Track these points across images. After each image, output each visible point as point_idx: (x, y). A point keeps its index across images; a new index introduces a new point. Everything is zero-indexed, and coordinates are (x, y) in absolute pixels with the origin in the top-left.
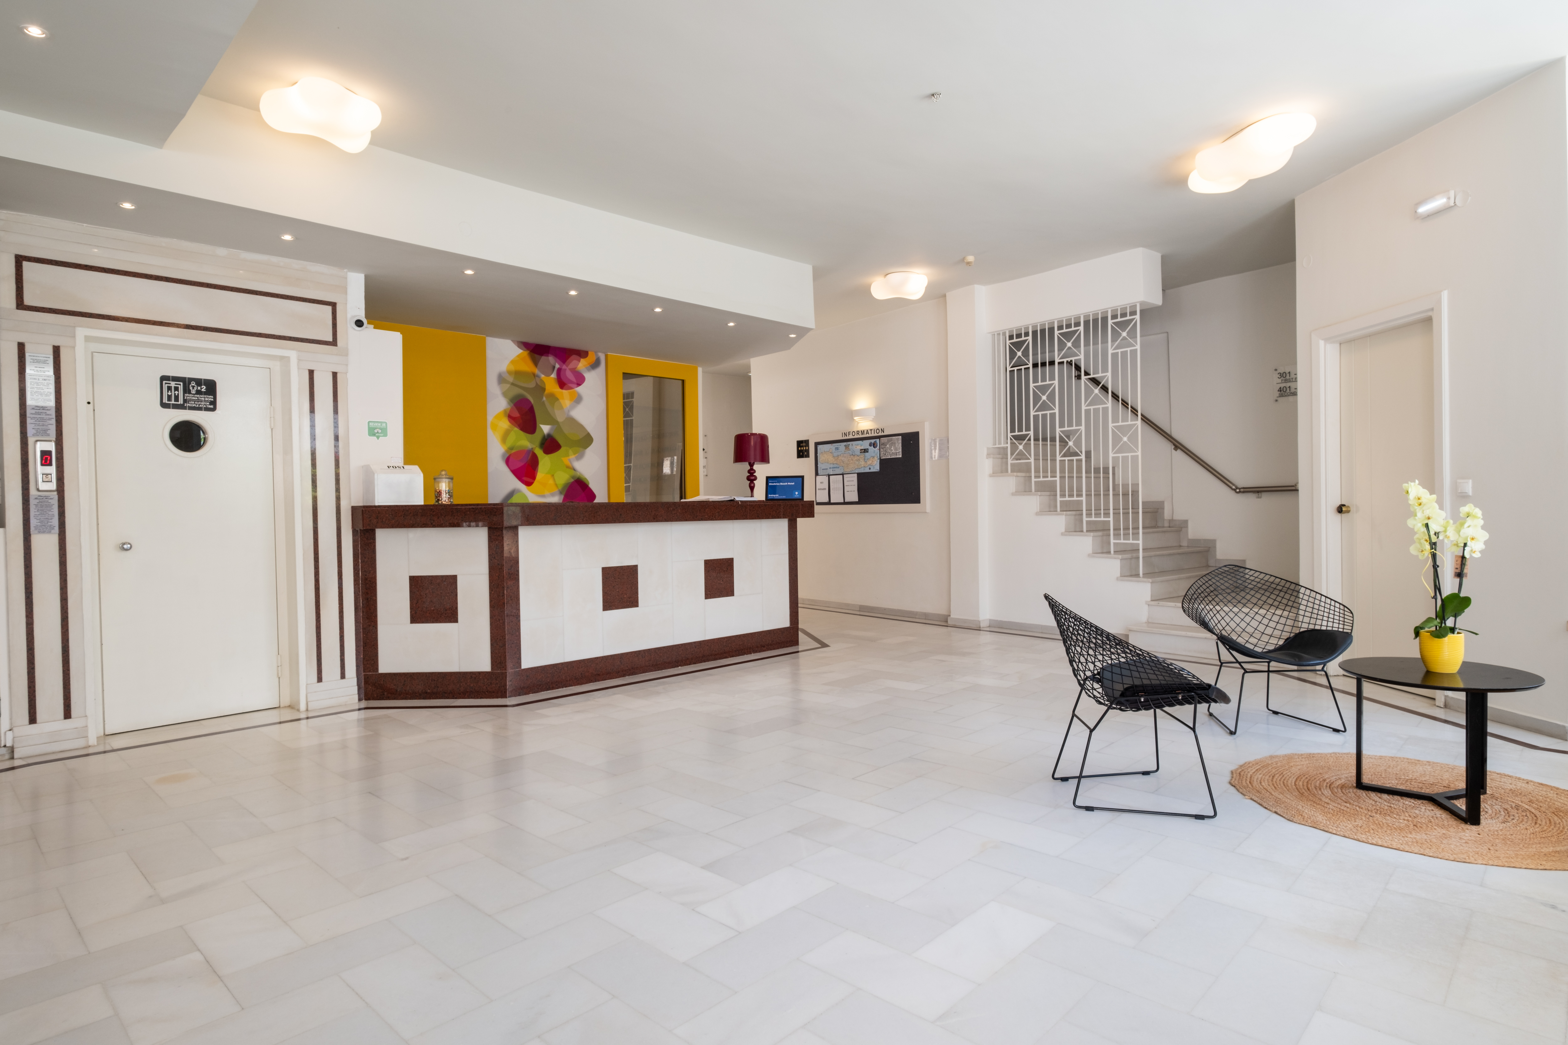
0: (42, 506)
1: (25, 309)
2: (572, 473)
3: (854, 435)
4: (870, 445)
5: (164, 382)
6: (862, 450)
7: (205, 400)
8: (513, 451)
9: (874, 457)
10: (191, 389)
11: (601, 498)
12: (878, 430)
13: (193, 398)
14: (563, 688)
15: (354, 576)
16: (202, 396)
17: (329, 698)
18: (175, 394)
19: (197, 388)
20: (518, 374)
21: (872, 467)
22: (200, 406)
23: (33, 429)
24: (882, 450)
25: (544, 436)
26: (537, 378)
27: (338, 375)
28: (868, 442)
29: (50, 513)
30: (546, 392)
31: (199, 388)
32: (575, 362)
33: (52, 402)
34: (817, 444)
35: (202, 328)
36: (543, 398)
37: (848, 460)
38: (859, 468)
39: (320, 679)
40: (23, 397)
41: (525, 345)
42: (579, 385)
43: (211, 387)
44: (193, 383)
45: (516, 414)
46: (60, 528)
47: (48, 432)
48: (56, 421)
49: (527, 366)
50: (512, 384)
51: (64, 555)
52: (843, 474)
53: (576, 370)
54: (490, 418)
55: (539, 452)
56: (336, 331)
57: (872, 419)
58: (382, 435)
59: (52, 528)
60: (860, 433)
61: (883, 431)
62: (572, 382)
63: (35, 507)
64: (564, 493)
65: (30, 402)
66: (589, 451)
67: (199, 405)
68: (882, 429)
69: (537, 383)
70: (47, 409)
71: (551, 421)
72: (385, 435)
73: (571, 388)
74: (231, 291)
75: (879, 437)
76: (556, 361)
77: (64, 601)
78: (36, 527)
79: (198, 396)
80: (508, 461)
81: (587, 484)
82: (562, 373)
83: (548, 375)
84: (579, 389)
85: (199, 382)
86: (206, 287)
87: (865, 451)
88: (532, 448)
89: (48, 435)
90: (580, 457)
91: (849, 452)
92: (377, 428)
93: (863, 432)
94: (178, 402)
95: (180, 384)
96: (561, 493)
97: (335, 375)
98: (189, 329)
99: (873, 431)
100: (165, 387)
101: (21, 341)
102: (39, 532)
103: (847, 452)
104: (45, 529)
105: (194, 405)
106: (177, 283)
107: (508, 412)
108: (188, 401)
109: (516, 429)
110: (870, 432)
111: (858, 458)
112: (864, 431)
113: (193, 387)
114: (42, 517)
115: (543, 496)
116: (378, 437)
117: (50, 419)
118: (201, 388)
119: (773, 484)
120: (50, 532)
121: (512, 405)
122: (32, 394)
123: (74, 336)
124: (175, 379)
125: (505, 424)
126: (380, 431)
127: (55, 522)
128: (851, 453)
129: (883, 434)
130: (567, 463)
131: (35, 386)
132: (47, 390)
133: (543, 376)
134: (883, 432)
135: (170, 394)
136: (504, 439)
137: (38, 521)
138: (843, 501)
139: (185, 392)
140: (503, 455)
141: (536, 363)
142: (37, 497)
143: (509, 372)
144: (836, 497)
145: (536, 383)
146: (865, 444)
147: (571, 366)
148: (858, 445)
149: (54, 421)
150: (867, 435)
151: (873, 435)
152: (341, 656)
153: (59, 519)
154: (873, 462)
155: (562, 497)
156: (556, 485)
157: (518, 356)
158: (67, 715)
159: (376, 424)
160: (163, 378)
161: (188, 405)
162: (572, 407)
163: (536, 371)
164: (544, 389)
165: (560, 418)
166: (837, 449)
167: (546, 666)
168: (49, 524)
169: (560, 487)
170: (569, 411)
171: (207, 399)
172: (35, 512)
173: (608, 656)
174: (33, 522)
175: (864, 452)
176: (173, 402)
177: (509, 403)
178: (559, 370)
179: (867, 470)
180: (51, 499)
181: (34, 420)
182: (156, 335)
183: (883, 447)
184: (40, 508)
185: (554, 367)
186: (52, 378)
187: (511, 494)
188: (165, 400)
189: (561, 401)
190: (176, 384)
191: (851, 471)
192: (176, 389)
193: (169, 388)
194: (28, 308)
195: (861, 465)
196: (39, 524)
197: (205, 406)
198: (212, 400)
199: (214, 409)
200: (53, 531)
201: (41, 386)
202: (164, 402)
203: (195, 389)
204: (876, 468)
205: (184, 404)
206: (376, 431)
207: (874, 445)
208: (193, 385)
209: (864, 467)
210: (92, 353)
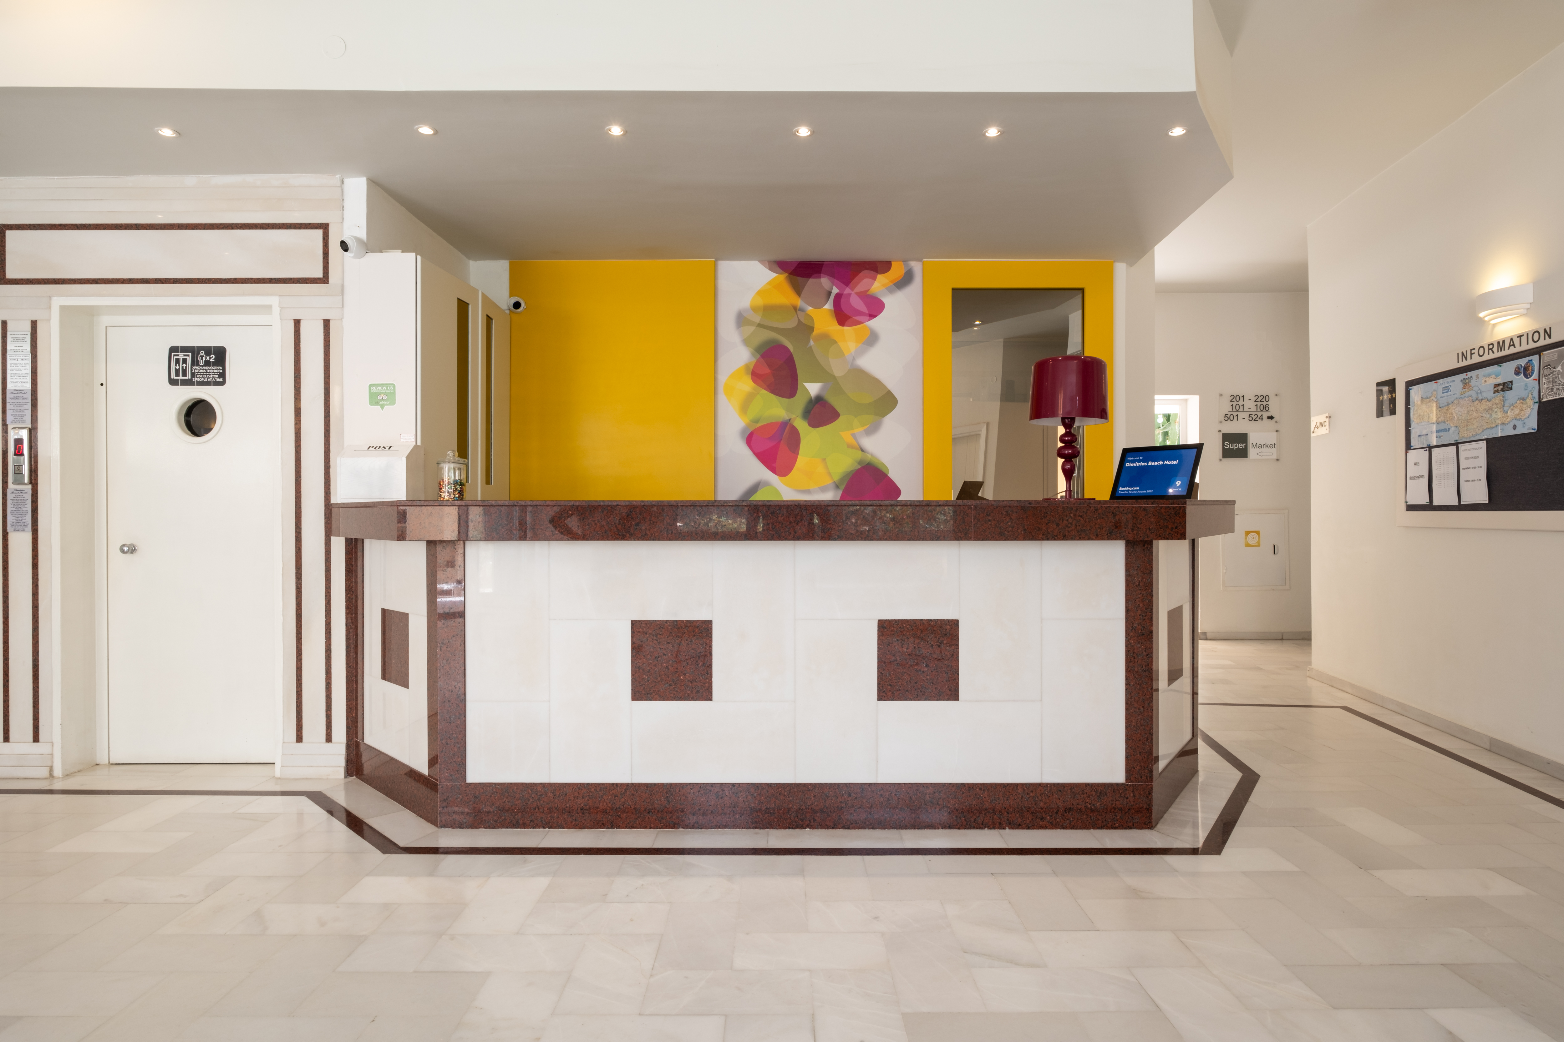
0: (17, 501)
1: (7, 284)
2: (859, 455)
3: (1481, 353)
4: (1517, 373)
5: (173, 354)
6: (1499, 385)
7: (213, 372)
8: (759, 425)
9: (1524, 399)
10: (200, 360)
11: (910, 492)
12: (1536, 334)
13: (201, 371)
14: (544, 828)
15: (346, 602)
16: (210, 368)
17: (308, 767)
18: (183, 367)
19: (206, 358)
20: (768, 309)
21: (1519, 424)
22: (209, 380)
23: (12, 415)
24: (1544, 380)
25: (811, 399)
26: (799, 312)
27: (331, 323)
28: (1512, 365)
29: (24, 509)
30: (815, 332)
31: (208, 358)
32: (866, 281)
33: (29, 383)
34: (1410, 384)
35: (172, 281)
36: (809, 341)
37: (1468, 412)
38: (1491, 428)
39: (299, 739)
40: (4, 381)
41: (781, 265)
42: (872, 316)
43: (219, 355)
44: (202, 353)
45: (766, 370)
46: (33, 526)
47: (24, 419)
48: (32, 405)
49: (786, 297)
50: (760, 325)
51: (36, 556)
52: (1456, 444)
53: (869, 293)
54: (723, 378)
55: (801, 425)
56: (328, 263)
57: (1525, 312)
58: (388, 403)
59: (25, 525)
60: (1495, 349)
61: (1548, 333)
62: (860, 313)
63: (11, 502)
64: (843, 487)
65: (10, 386)
66: (890, 421)
67: (208, 378)
68: (1545, 331)
69: (799, 321)
70: (23, 392)
71: (821, 374)
72: (393, 403)
73: (859, 323)
74: (204, 229)
75: (1538, 351)
76: (834, 284)
77: (35, 609)
78: (12, 525)
79: (206, 368)
80: (751, 439)
81: (886, 473)
82: (843, 300)
83: (818, 306)
84: (873, 323)
85: (208, 350)
86: (177, 229)
87: (1506, 387)
88: (790, 420)
89: (24, 422)
90: (873, 429)
91: (1471, 393)
92: (382, 393)
93: (1501, 345)
94: (186, 377)
95: (188, 356)
96: (837, 487)
97: (327, 323)
98: (158, 283)
99: (1524, 339)
100: (173, 359)
101: (4, 319)
102: (15, 530)
103: (1466, 395)
104: (20, 528)
105: (202, 380)
106: (147, 229)
107: (752, 367)
108: (196, 375)
109: (764, 392)
110: (1516, 341)
111: (1489, 404)
112: (1504, 341)
113: (202, 357)
114: (17, 514)
115: (808, 492)
116: (382, 407)
117: (26, 404)
118: (210, 358)
119: (1133, 465)
120: (23, 530)
121: (758, 356)
122: (12, 378)
123: (49, 307)
124: (185, 349)
125: (747, 385)
126: (385, 397)
127: (28, 519)
128: (1475, 396)
129: (1548, 341)
130: (852, 441)
131: (15, 368)
132: (24, 371)
133: (810, 309)
134: (1550, 337)
135: (177, 367)
136: (744, 408)
137: (14, 518)
138: (1457, 503)
139: (193, 364)
140: (743, 431)
141: (798, 291)
142: (13, 491)
143: (754, 309)
144: (1444, 495)
145: (799, 319)
146: (1507, 371)
147: (860, 288)
148: (1489, 375)
149: (29, 406)
150: (1513, 350)
151: (1525, 347)
152: (327, 711)
153: (33, 516)
154: (1521, 410)
155: (840, 493)
156: (830, 474)
157: (769, 283)
158: (36, 739)
159: (381, 388)
160: (173, 350)
161: (196, 379)
162: (860, 352)
163: (799, 302)
164: (812, 329)
165: (838, 371)
166: (1446, 389)
167: (511, 784)
168: (24, 521)
169: (836, 478)
170: (854, 359)
171: (216, 371)
172: (11, 507)
173: (640, 785)
174: (10, 519)
175: (1503, 390)
176: (181, 377)
177: (753, 355)
178: (838, 297)
179: (1510, 432)
180: (25, 493)
181: (12, 406)
182: (123, 295)
183: (1546, 372)
184: (15, 504)
185: (830, 293)
186: (29, 357)
187: (755, 489)
188: (173, 376)
189: (841, 344)
190: (185, 355)
191: (1473, 436)
192: (185, 361)
193: (177, 361)
194: (9, 282)
195: (1495, 420)
196: (14, 521)
197: (214, 380)
198: (221, 371)
199: (223, 383)
200: (26, 529)
201: (20, 368)
202: (172, 378)
203: (204, 360)
204: (1529, 423)
205: (192, 379)
206: (380, 398)
207: (1526, 371)
208: (202, 354)
209: (1503, 424)
210: (106, 327)
